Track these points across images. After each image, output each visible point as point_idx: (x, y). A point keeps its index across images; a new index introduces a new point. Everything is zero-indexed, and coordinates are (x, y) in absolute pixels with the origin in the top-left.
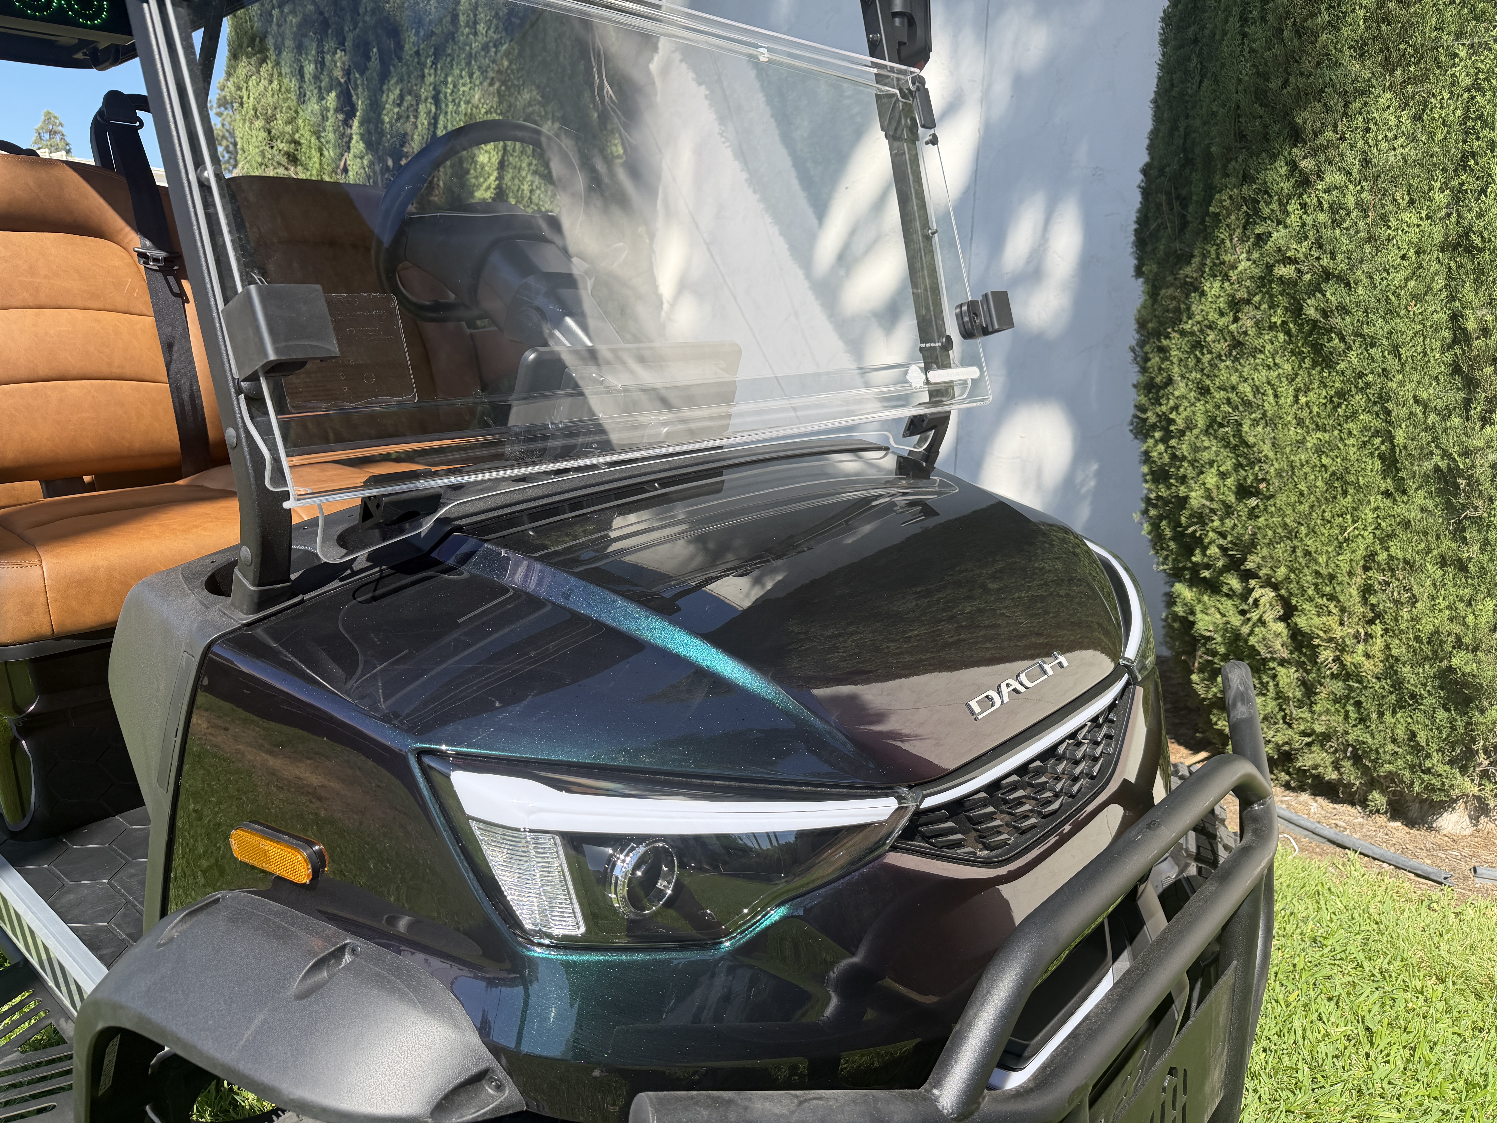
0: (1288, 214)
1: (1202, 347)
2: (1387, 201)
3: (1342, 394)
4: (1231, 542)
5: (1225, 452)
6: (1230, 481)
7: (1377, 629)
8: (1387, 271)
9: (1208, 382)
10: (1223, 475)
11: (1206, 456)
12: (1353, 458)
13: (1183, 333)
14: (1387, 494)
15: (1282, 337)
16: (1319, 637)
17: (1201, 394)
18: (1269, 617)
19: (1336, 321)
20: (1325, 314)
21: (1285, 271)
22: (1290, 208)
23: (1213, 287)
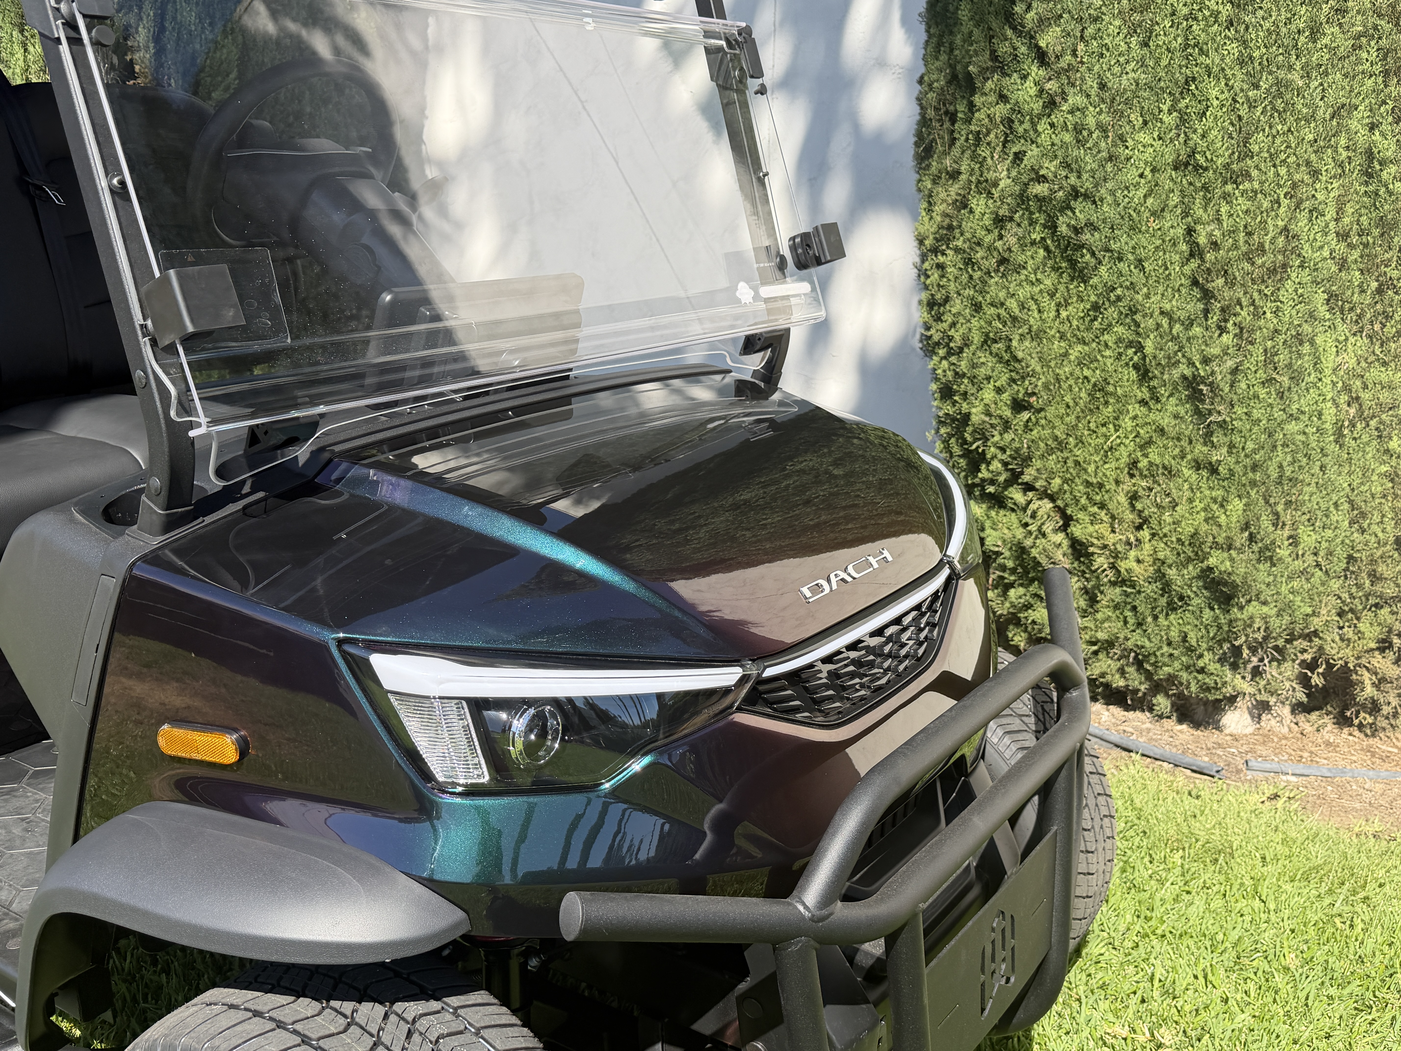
0: (1039, 135)
1: (973, 264)
2: (1123, 122)
3: (1096, 307)
4: (1010, 456)
5: (999, 366)
6: (1005, 396)
7: (1145, 534)
8: (1127, 188)
9: (980, 299)
10: (999, 391)
11: (982, 372)
12: (1111, 369)
13: (957, 250)
14: (1143, 402)
15: (1042, 252)
16: (1092, 545)
17: (976, 311)
18: (1048, 528)
19: (1086, 237)
20: (1077, 231)
21: (1039, 189)
22: (1040, 128)
23: (979, 204)
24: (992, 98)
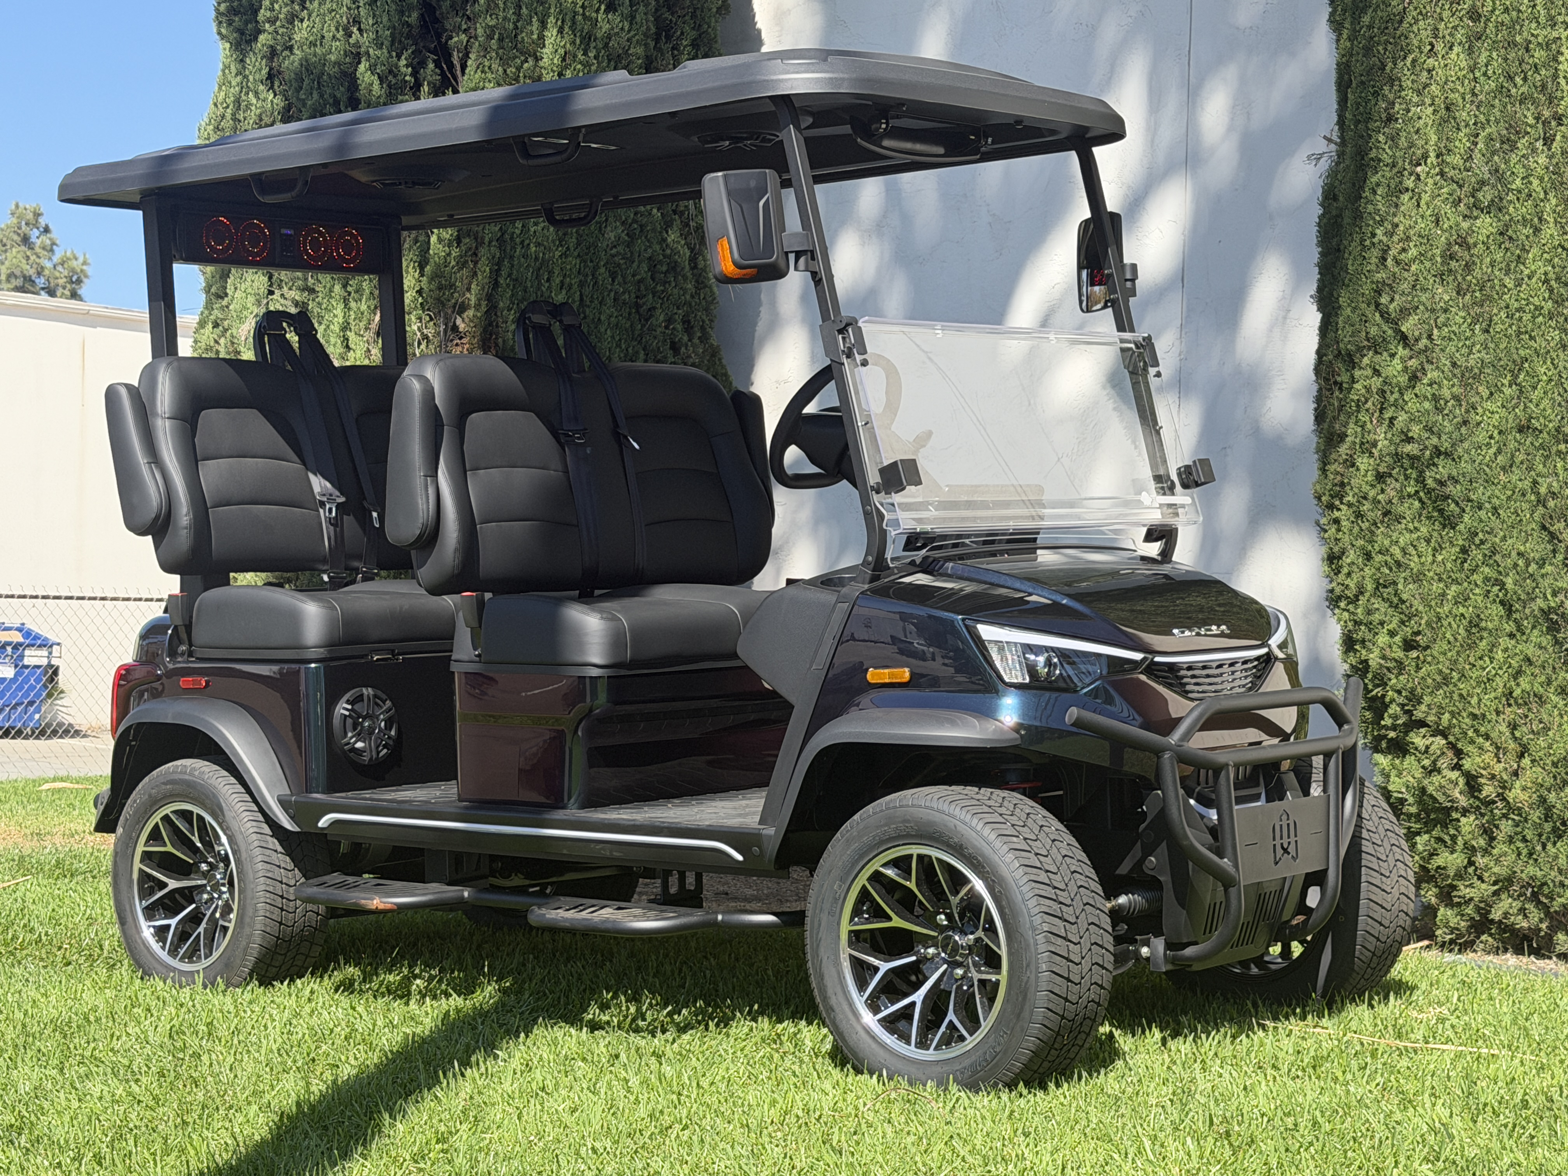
0: (1406, 403)
2: (1473, 393)
3: (1464, 550)
4: (1406, 697)
5: (1390, 611)
6: (1397, 639)
7: (1526, 761)
8: (1480, 447)
9: (1370, 548)
10: (1392, 634)
11: (1377, 617)
12: (1481, 605)
13: (1350, 505)
14: (1511, 636)
15: (1417, 504)
16: (1482, 776)
17: (1368, 560)
18: (1443, 763)
19: (1450, 489)
20: (1441, 483)
21: (1409, 448)
22: (1407, 398)
23: (1363, 462)
24: (1369, 372)
